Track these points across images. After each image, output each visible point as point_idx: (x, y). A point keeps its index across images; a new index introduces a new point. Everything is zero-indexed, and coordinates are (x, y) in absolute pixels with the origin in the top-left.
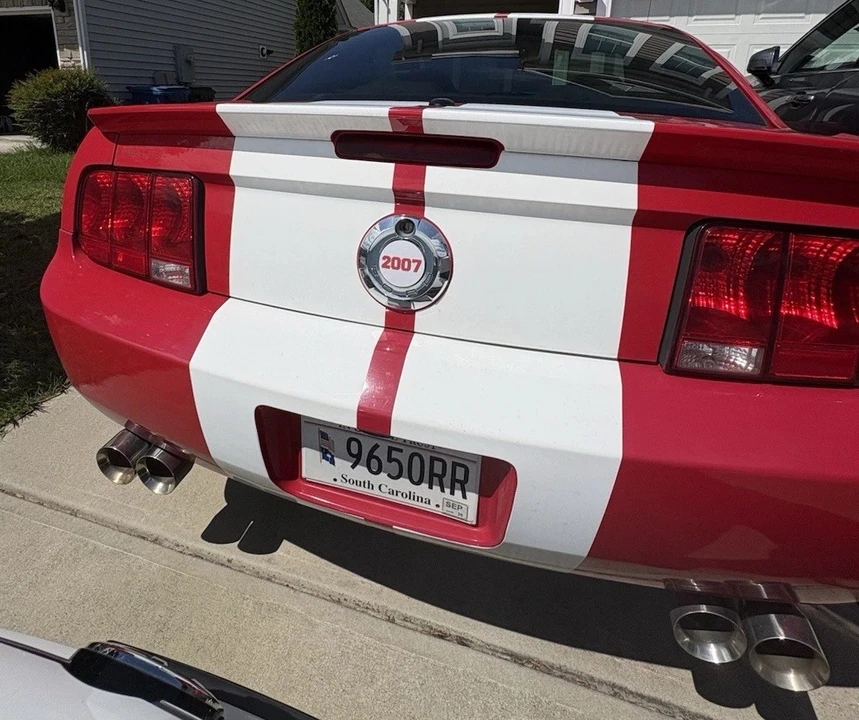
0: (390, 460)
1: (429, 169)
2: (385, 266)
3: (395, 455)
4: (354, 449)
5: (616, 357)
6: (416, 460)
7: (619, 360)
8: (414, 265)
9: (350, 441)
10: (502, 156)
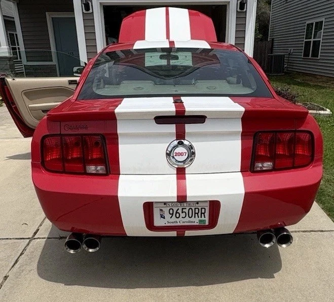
0: (182, 212)
1: (186, 125)
2: (176, 155)
3: (184, 210)
4: (171, 212)
5: (240, 171)
6: (190, 210)
7: (241, 172)
8: (184, 154)
9: (170, 209)
10: (206, 119)
